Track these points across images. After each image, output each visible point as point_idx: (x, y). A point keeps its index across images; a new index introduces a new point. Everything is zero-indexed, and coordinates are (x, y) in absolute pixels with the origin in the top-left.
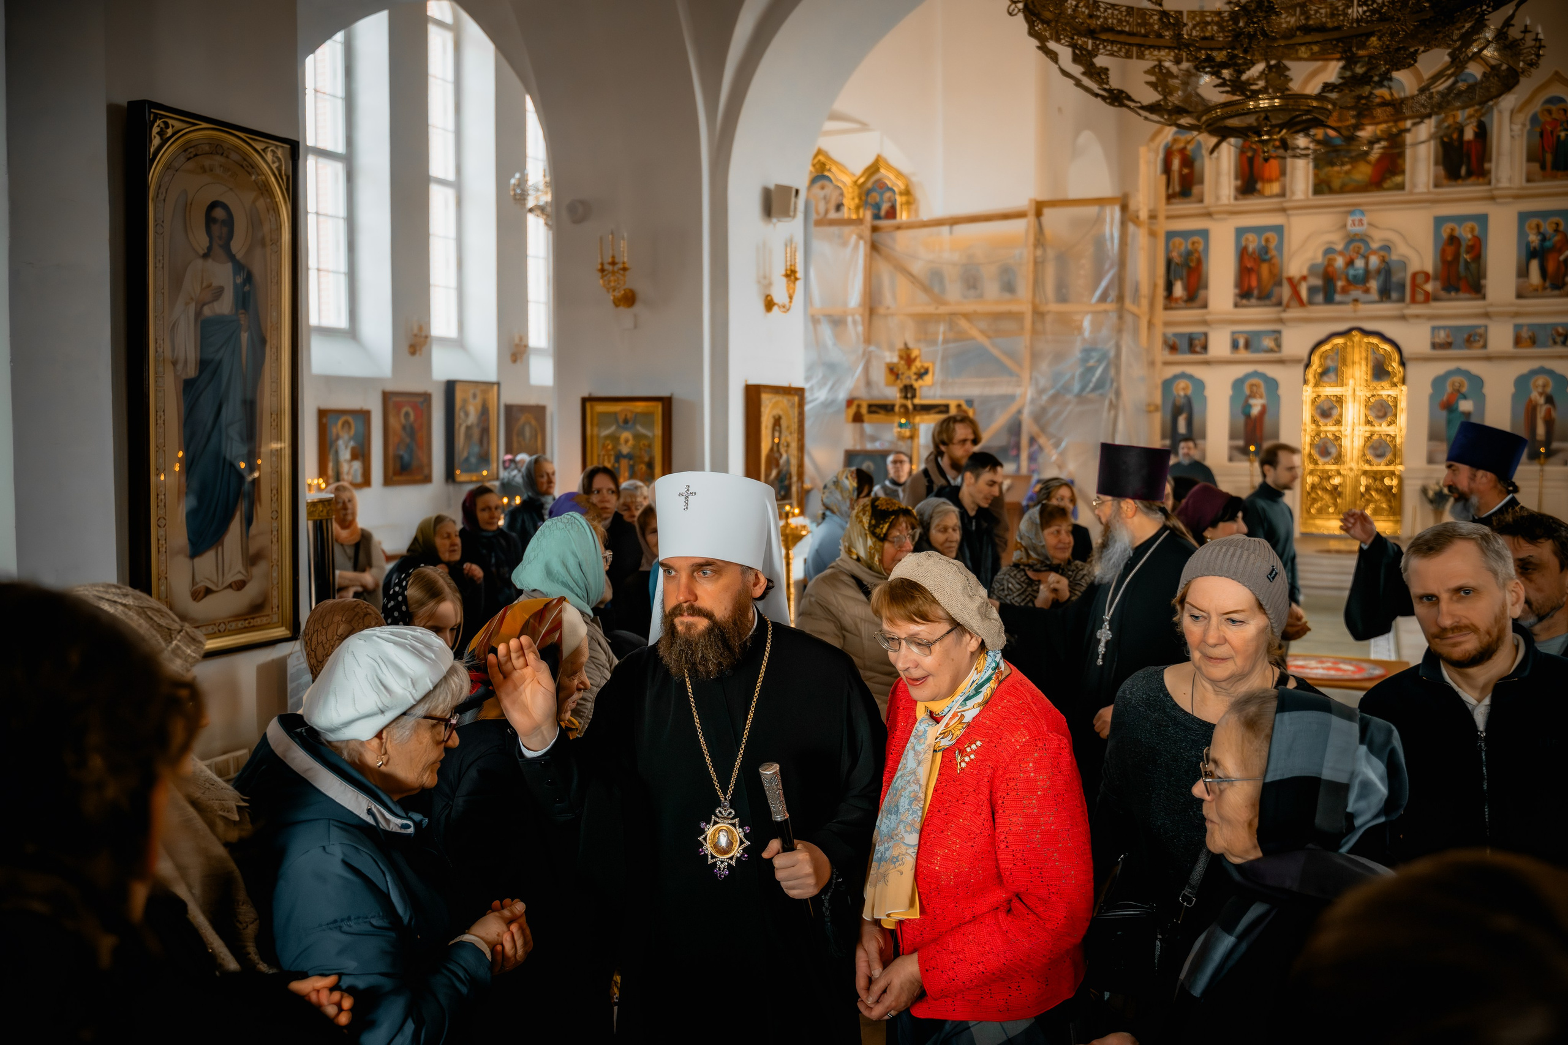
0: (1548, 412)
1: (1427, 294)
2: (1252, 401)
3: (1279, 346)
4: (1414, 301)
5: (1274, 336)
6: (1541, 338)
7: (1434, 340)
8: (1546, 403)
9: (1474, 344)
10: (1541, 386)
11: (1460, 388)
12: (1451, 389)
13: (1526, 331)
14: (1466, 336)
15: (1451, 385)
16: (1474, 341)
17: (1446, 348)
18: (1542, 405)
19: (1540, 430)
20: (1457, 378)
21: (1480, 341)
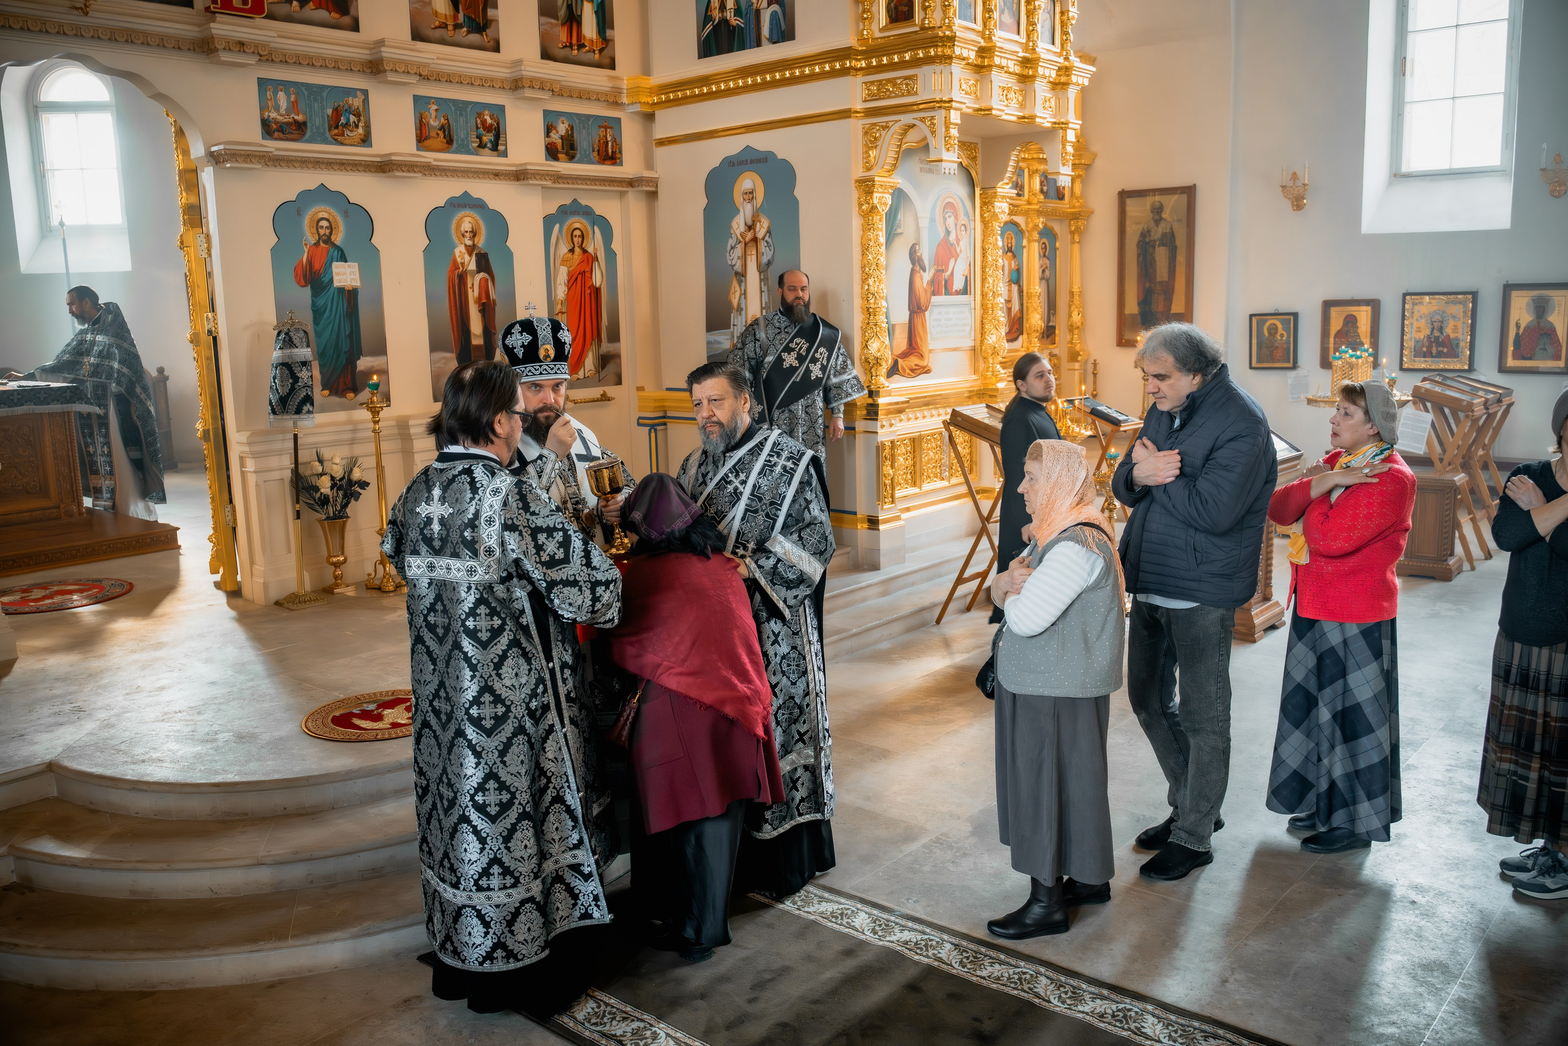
0: (484, 289)
4: (226, 5)
6: (459, 134)
7: (267, 114)
8: (480, 269)
9: (347, 132)
10: (467, 235)
11: (331, 233)
12: (312, 234)
13: (434, 114)
14: (330, 111)
15: (311, 227)
16: (346, 124)
17: (292, 136)
18: (473, 274)
19: (476, 326)
20: (323, 211)
21: (357, 126)
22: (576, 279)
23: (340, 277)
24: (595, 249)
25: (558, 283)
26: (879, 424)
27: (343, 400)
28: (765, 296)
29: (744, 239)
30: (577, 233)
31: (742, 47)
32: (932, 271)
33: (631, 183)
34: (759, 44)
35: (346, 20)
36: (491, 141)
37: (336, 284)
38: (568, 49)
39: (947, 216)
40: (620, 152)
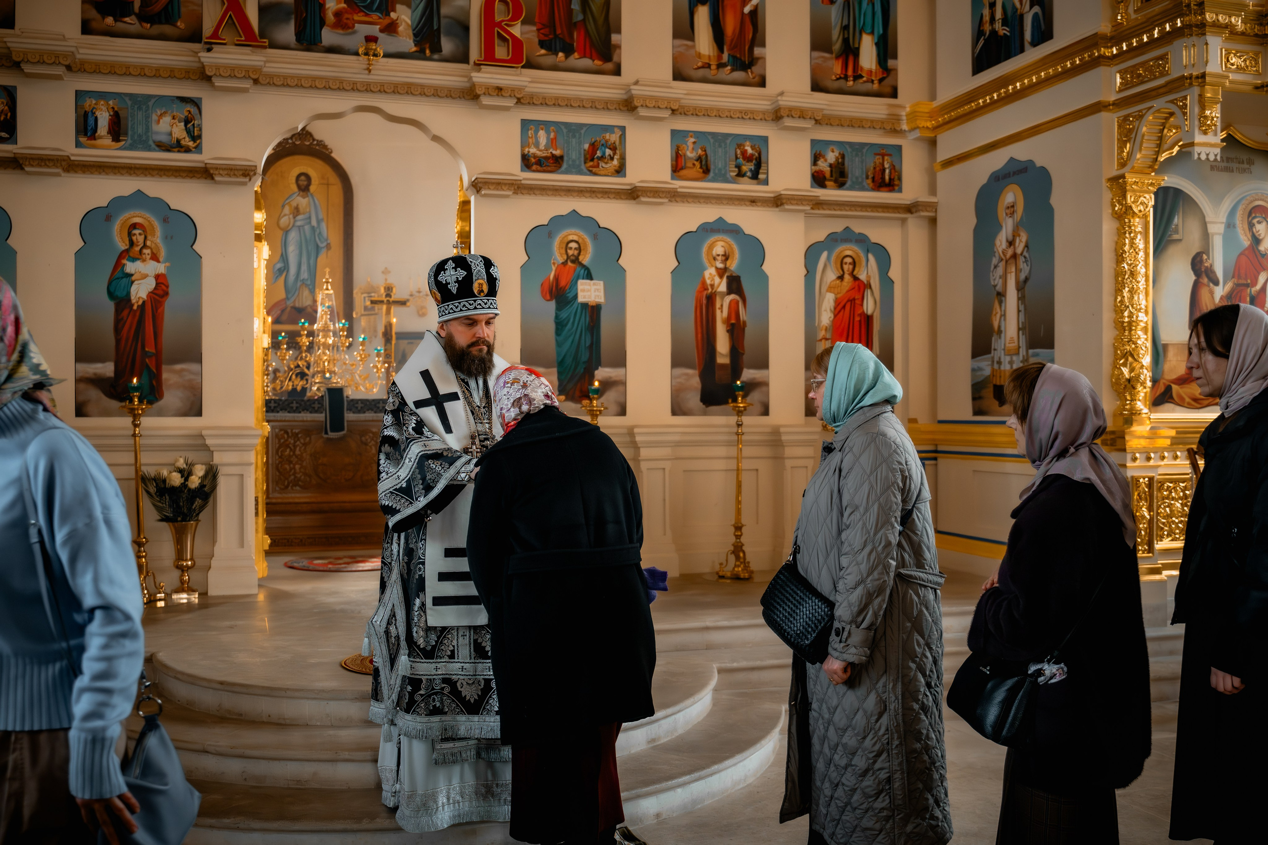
0: (734, 310)
1: (517, 44)
2: (130, 267)
3: (196, 137)
4: (489, 58)
5: (184, 110)
6: (717, 161)
7: (527, 150)
8: (730, 291)
9: (602, 164)
10: (719, 258)
11: (579, 254)
12: (561, 254)
13: (691, 146)
14: (586, 146)
15: (560, 248)
16: (602, 157)
17: (549, 169)
18: (723, 295)
19: (723, 345)
20: (573, 233)
21: (612, 159)
22: (844, 307)
23: (585, 294)
24: (868, 277)
25: (823, 308)
26: (1129, 456)
27: (579, 406)
28: (1022, 315)
29: (1005, 256)
30: (848, 260)
31: (1008, 57)
32: (1229, 286)
33: (911, 209)
34: (1022, 50)
35: (609, 66)
36: (751, 170)
37: (581, 299)
38: (842, 82)
39: (1255, 221)
40: (900, 179)
